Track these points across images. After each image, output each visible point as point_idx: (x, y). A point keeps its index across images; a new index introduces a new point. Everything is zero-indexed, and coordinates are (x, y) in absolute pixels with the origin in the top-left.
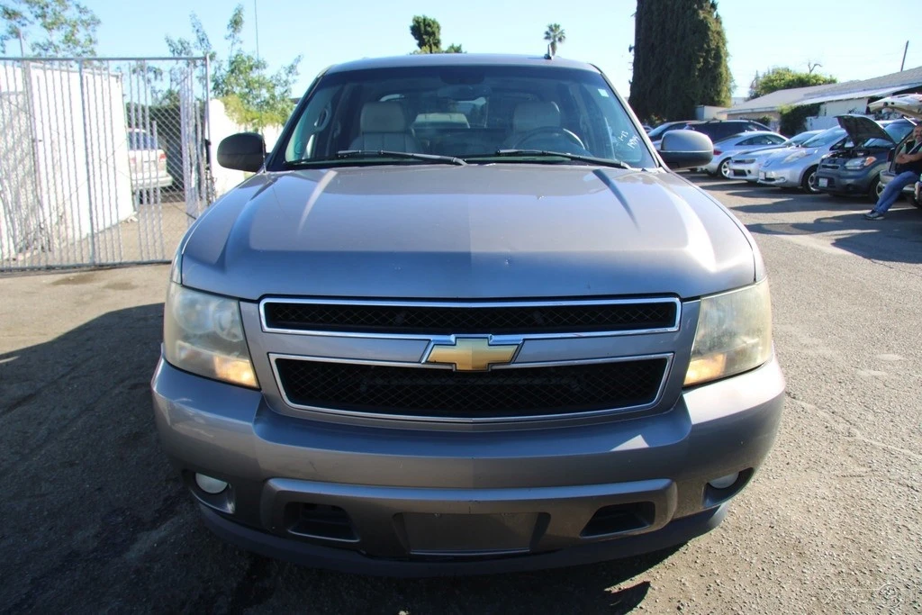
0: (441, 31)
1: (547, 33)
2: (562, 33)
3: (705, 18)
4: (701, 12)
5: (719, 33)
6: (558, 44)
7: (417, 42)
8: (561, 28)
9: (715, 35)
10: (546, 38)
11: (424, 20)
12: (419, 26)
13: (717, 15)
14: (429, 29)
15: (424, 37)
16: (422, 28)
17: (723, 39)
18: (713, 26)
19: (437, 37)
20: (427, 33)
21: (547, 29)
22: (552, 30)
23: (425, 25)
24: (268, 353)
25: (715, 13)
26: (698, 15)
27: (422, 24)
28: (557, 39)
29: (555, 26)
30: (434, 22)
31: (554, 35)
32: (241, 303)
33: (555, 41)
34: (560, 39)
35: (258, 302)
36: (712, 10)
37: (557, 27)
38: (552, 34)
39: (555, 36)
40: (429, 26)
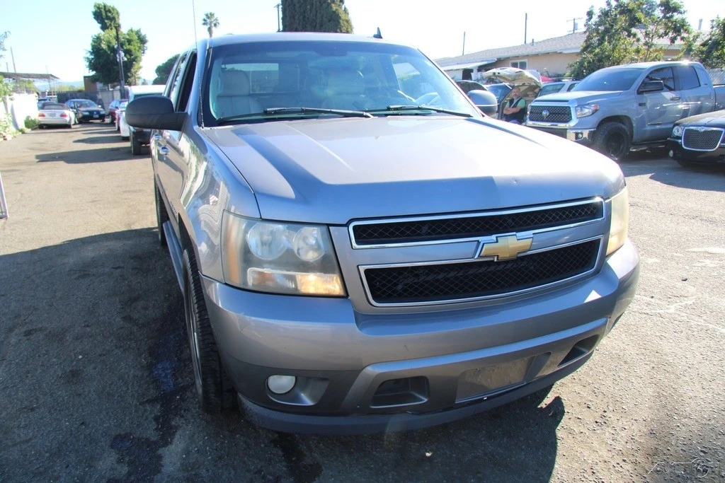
0: (120, 17)
1: (204, 20)
2: (216, 19)
3: (337, 10)
4: (333, 5)
5: (348, 21)
6: (214, 29)
7: (100, 25)
8: (215, 16)
9: (345, 23)
10: (204, 24)
11: (105, 6)
12: (101, 11)
13: (345, 8)
14: (110, 14)
15: (106, 21)
16: (104, 14)
17: (351, 26)
18: (343, 16)
19: (117, 22)
20: (108, 18)
21: (205, 17)
22: (208, 18)
23: (106, 12)
24: (358, 266)
25: (343, 7)
26: (331, 8)
27: (103, 10)
28: (213, 25)
29: (211, 14)
30: (113, 9)
31: (210, 21)
32: (330, 228)
33: (211, 26)
34: (215, 25)
35: (347, 225)
36: (341, 4)
37: (212, 15)
38: (208, 21)
39: (211, 23)
40: (110, 12)
